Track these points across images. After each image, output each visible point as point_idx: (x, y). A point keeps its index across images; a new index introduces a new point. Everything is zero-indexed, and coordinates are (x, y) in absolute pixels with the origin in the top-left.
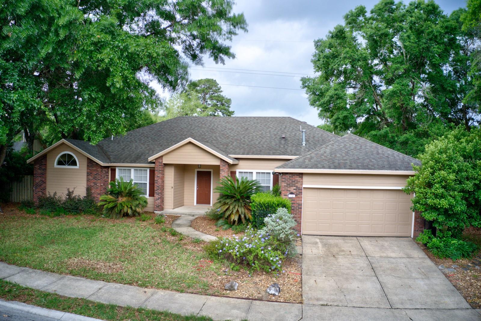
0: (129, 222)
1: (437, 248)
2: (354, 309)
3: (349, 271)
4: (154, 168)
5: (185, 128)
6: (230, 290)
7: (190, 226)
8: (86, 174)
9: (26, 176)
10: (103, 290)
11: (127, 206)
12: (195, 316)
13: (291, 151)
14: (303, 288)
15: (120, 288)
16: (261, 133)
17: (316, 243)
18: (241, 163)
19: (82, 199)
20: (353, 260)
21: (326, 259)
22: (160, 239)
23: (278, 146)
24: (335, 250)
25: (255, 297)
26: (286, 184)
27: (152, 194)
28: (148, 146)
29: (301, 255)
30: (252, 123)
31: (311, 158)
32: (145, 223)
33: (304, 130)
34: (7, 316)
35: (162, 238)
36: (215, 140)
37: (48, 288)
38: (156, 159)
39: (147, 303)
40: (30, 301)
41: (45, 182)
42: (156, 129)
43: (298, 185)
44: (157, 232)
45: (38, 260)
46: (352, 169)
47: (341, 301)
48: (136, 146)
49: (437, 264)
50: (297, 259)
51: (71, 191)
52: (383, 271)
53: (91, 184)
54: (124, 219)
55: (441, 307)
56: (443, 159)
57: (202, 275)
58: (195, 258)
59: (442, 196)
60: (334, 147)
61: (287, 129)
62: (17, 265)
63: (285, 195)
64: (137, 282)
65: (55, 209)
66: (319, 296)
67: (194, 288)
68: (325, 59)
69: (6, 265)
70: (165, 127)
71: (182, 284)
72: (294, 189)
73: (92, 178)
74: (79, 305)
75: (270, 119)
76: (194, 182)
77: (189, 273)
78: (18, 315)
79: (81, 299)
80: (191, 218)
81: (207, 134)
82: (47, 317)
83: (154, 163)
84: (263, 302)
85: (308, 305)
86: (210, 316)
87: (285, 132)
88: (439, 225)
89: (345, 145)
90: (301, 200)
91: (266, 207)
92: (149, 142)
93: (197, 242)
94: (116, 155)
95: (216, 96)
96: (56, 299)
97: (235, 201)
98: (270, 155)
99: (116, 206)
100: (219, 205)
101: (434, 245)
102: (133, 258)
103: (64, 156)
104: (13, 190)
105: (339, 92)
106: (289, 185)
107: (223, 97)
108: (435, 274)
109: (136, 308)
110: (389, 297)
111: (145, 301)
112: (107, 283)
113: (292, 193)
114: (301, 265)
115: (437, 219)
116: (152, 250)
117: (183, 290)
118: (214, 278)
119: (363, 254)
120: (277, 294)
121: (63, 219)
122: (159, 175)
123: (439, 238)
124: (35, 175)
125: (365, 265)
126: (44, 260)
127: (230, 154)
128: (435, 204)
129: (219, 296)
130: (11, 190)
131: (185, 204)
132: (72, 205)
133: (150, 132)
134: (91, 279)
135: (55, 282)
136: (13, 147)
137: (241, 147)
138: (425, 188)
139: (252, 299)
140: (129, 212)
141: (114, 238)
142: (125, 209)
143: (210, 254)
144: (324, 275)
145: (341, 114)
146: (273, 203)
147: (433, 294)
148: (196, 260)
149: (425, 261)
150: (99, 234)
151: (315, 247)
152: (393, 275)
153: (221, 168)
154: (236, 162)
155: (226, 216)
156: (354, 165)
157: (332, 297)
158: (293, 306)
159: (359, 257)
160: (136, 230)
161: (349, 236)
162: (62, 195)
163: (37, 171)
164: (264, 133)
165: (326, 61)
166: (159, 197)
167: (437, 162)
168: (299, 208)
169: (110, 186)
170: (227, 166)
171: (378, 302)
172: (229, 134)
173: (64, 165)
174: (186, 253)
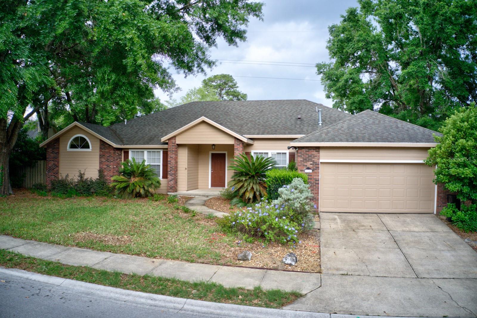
0: (141, 202)
1: (462, 222)
2: (377, 278)
3: (370, 244)
4: (167, 149)
5: (199, 112)
6: (244, 260)
7: (204, 205)
8: (98, 157)
9: (39, 161)
10: (108, 260)
11: (140, 186)
12: (204, 283)
13: (307, 131)
14: (322, 259)
15: (128, 259)
16: (276, 114)
17: (335, 219)
18: (256, 144)
19: (94, 181)
20: (374, 234)
21: (345, 233)
22: (172, 215)
23: (293, 126)
24: (355, 225)
25: (270, 266)
26: (302, 159)
27: (165, 176)
28: (162, 129)
29: (319, 229)
30: (267, 106)
31: (328, 132)
32: (157, 203)
33: (320, 110)
34: (4, 281)
35: (174, 215)
36: (229, 122)
37: (51, 258)
38: (169, 139)
39: (154, 271)
40: (31, 268)
41: (57, 166)
42: (169, 114)
43: (315, 160)
44: (169, 210)
45: (45, 234)
46: (371, 142)
47: (362, 271)
48: (150, 129)
49: (462, 237)
50: (314, 233)
51: (82, 173)
52: (406, 243)
53: (104, 166)
54: (136, 199)
55: (470, 276)
56: (465, 127)
57: (214, 246)
58: (208, 232)
59: (465, 166)
60: (351, 123)
61: (303, 110)
62: (23, 238)
63: (301, 171)
64: (145, 253)
65: (67, 191)
66: (339, 267)
67: (205, 259)
68: (340, 43)
69: (12, 238)
70: (179, 111)
71: (193, 255)
72: (311, 164)
73: (105, 160)
74: (81, 272)
75: (285, 102)
76: (209, 165)
77: (200, 245)
78: (16, 281)
79: (85, 267)
80: (205, 199)
81: (221, 116)
82: (47, 283)
83: (167, 144)
84: (279, 271)
85: (327, 274)
86: (221, 283)
87: (301, 114)
88: (464, 197)
89: (363, 121)
90: (318, 176)
91: (281, 181)
92: (163, 125)
93: (210, 218)
94: (129, 138)
95: (232, 92)
96: (58, 267)
97: (250, 178)
98: (285, 134)
99: (127, 186)
100: (233, 183)
101: (459, 218)
102: (143, 232)
103: (76, 139)
104: (26, 175)
105: (354, 76)
106: (305, 160)
107: (239, 93)
108: (462, 246)
109: (142, 275)
110: (414, 267)
111: (152, 270)
112: (113, 254)
113: (308, 168)
114: (319, 238)
115: (461, 190)
116: (163, 225)
117: (193, 260)
118: (226, 249)
119: (385, 228)
120: (293, 263)
121: (75, 200)
122: (172, 156)
123: (463, 212)
124: (47, 159)
125: (387, 238)
126: (51, 233)
127: (245, 134)
128: (458, 174)
129: (231, 266)
130: (24, 176)
131: (199, 187)
132: (83, 187)
133: (164, 116)
134: (98, 250)
135: (60, 253)
136: (27, 134)
137: (256, 128)
138: (448, 159)
139: (267, 269)
140: (141, 192)
141: (125, 215)
142: (138, 189)
143: (222, 228)
144: (344, 247)
145: (357, 98)
146: (289, 177)
147: (462, 264)
148: (208, 233)
149: (451, 235)
150: (110, 212)
151: (333, 222)
152: (417, 247)
153: (235, 147)
154: (251, 142)
155: (241, 194)
156: (373, 138)
157: (353, 267)
158: (311, 275)
159: (381, 231)
160: (148, 208)
161: (369, 213)
162: (74, 177)
163: (50, 154)
164: (279, 114)
165: (340, 45)
166: (173, 178)
167: (459, 130)
168: (316, 184)
169: (123, 167)
170: (241, 145)
171: (402, 272)
172: (244, 116)
173: (77, 148)
174: (198, 228)
